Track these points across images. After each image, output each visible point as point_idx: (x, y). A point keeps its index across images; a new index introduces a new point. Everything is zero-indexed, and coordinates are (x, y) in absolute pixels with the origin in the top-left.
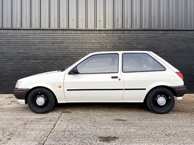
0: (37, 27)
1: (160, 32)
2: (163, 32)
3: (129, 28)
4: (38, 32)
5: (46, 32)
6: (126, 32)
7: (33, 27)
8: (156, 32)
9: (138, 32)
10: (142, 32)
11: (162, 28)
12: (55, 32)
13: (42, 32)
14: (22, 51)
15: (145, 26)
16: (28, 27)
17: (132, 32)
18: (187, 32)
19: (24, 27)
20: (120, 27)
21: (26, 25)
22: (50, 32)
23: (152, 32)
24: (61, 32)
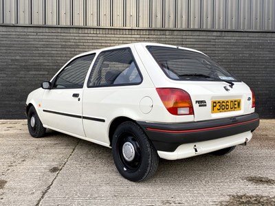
0: (41, 23)
1: (215, 34)
2: (219, 34)
3: (171, 26)
4: (41, 30)
5: (53, 30)
6: (167, 33)
7: (35, 23)
8: (209, 34)
9: (184, 33)
10: (190, 33)
11: (217, 28)
12: (66, 31)
13: (47, 30)
14: (18, 58)
15: (194, 24)
16: (27, 23)
17: (176, 33)
18: (251, 35)
19: (21, 23)
20: (159, 26)
21: (24, 21)
22: (59, 30)
23: (203, 33)
24: (75, 31)
